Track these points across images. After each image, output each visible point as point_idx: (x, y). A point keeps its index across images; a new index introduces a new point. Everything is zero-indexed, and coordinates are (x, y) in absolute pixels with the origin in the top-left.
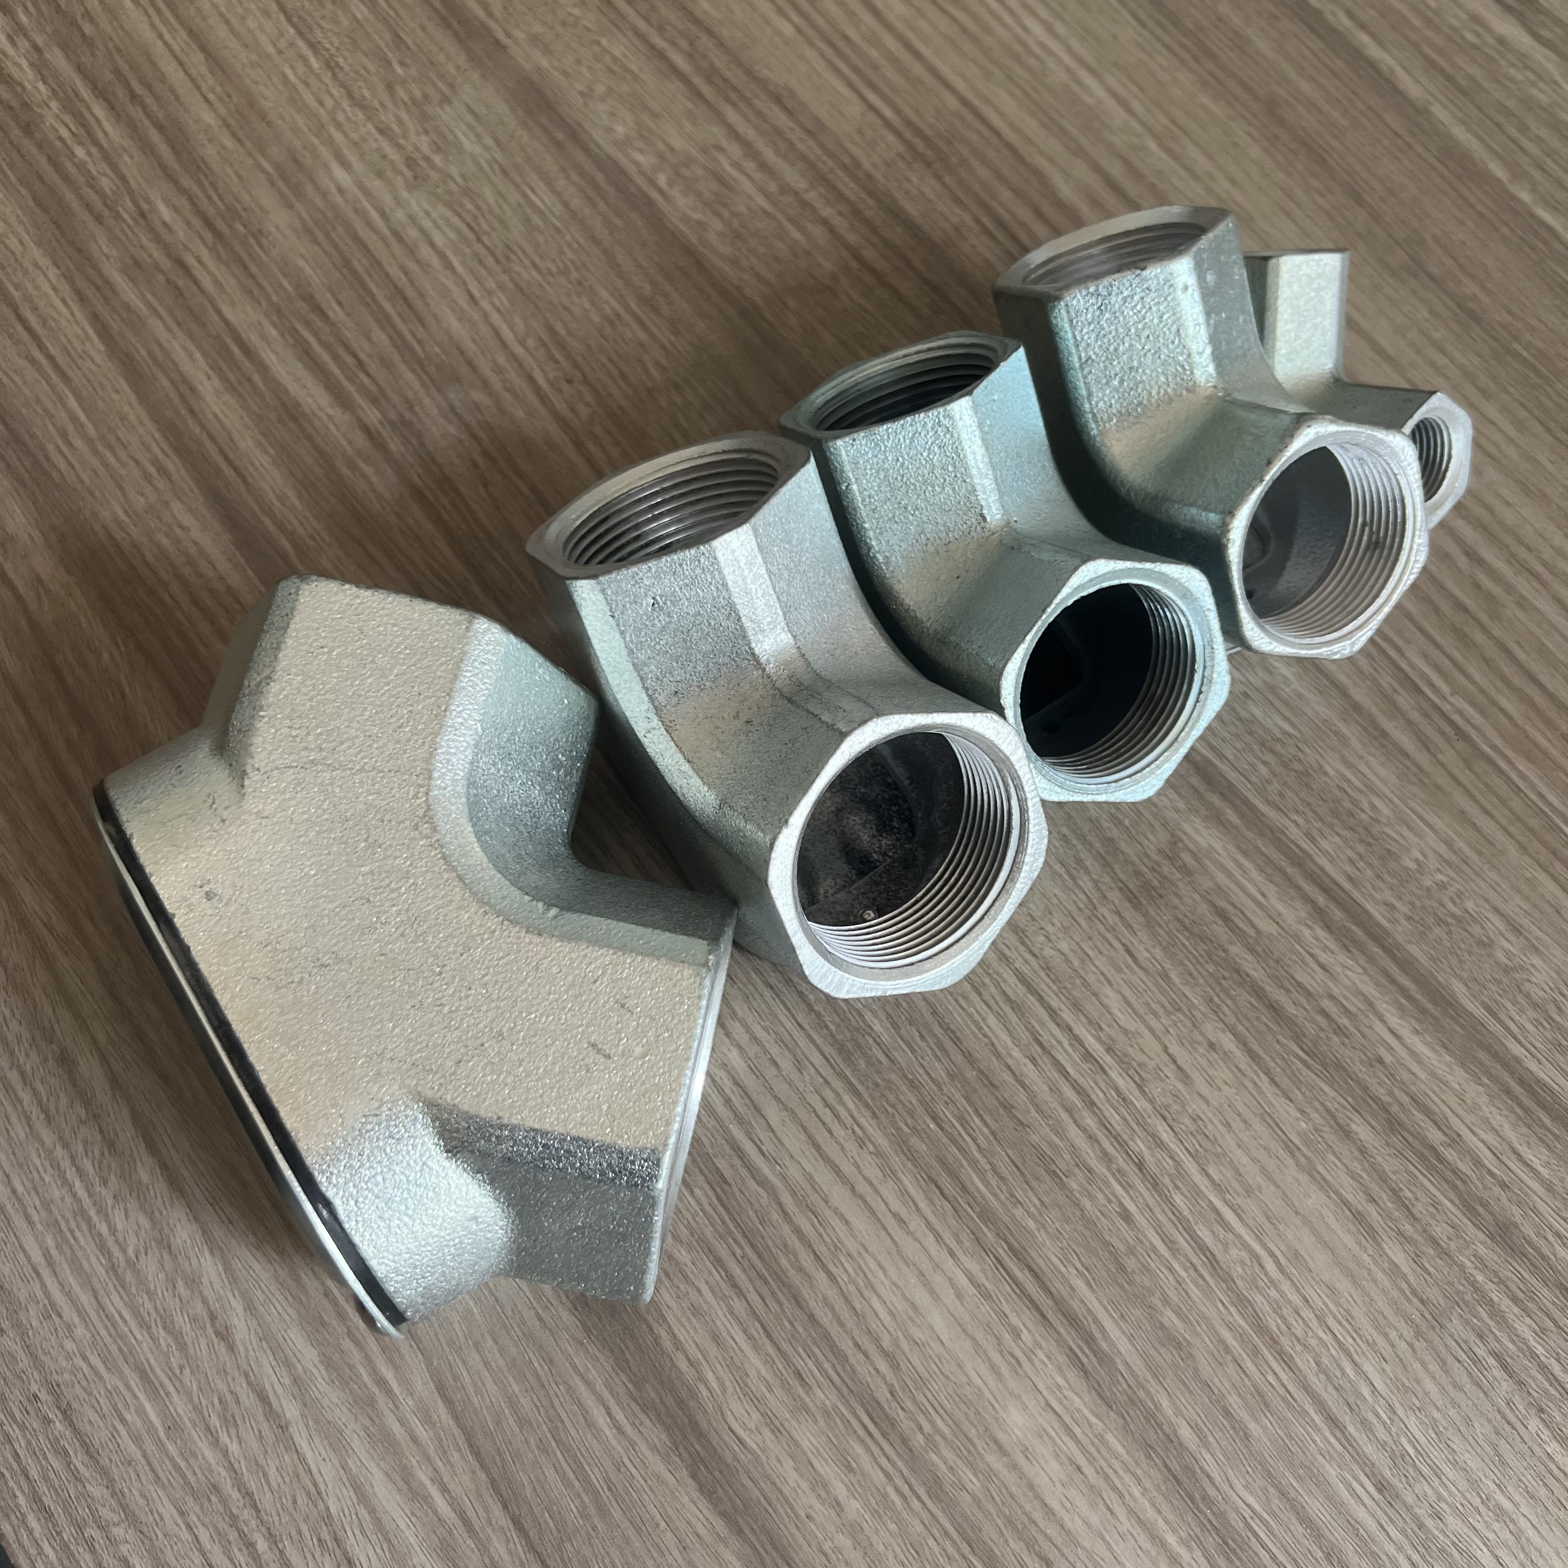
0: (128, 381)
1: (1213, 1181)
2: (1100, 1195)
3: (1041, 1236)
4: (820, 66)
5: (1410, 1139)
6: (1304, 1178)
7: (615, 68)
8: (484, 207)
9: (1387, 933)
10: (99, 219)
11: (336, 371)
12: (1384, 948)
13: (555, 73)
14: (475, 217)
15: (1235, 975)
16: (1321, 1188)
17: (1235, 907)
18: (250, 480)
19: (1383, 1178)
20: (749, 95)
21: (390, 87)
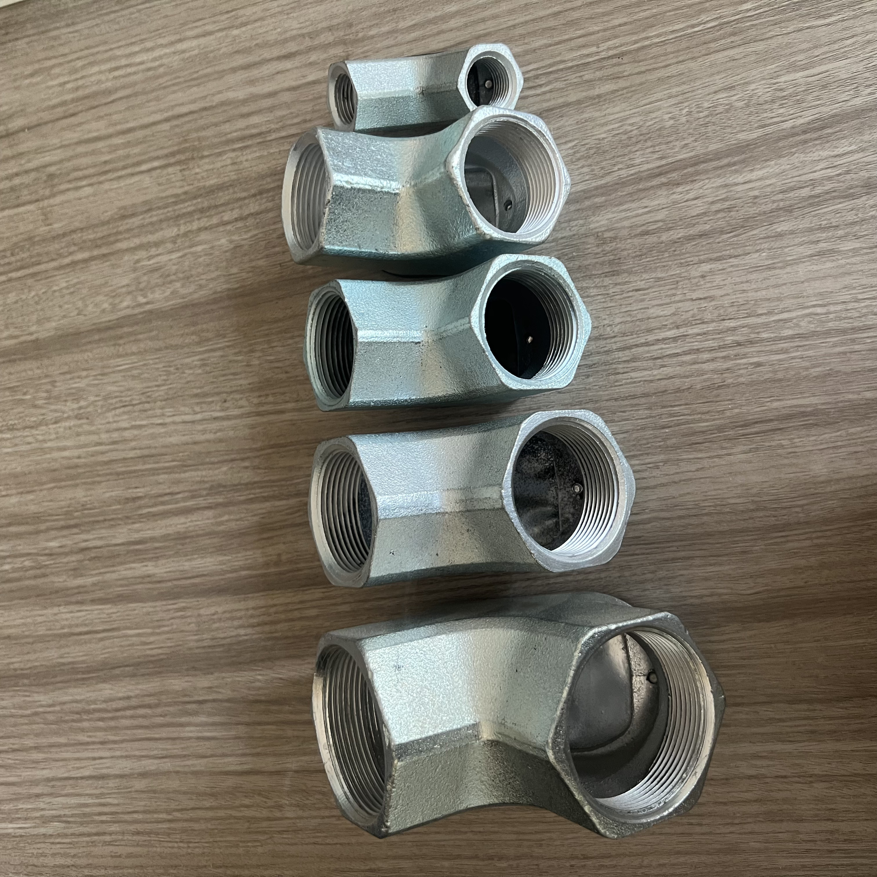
0: (131, 603)
1: (765, 314)
2: (741, 372)
3: (744, 409)
4: (115, 185)
5: (800, 205)
6: (788, 269)
7: (72, 290)
8: (118, 394)
9: (697, 156)
10: (44, 575)
11: (170, 507)
12: (703, 162)
13: (62, 322)
14: (121, 401)
15: (676, 245)
16: (797, 264)
17: (644, 225)
18: (205, 573)
19: (810, 230)
20: (115, 231)
21: (35, 406)
